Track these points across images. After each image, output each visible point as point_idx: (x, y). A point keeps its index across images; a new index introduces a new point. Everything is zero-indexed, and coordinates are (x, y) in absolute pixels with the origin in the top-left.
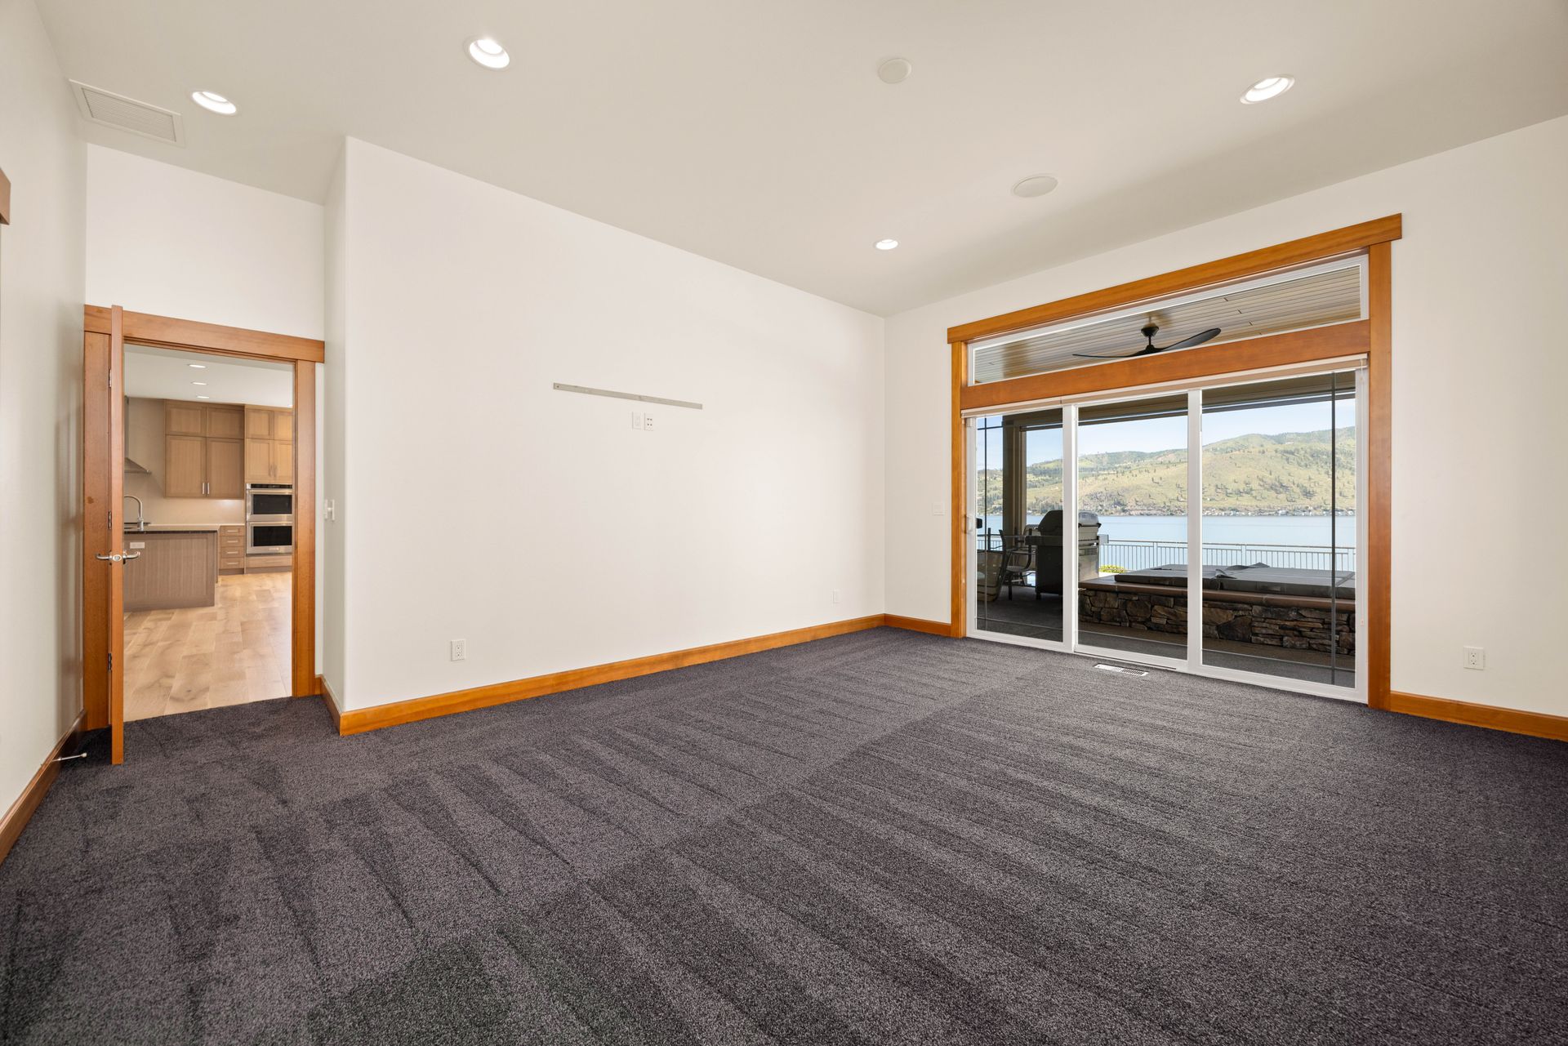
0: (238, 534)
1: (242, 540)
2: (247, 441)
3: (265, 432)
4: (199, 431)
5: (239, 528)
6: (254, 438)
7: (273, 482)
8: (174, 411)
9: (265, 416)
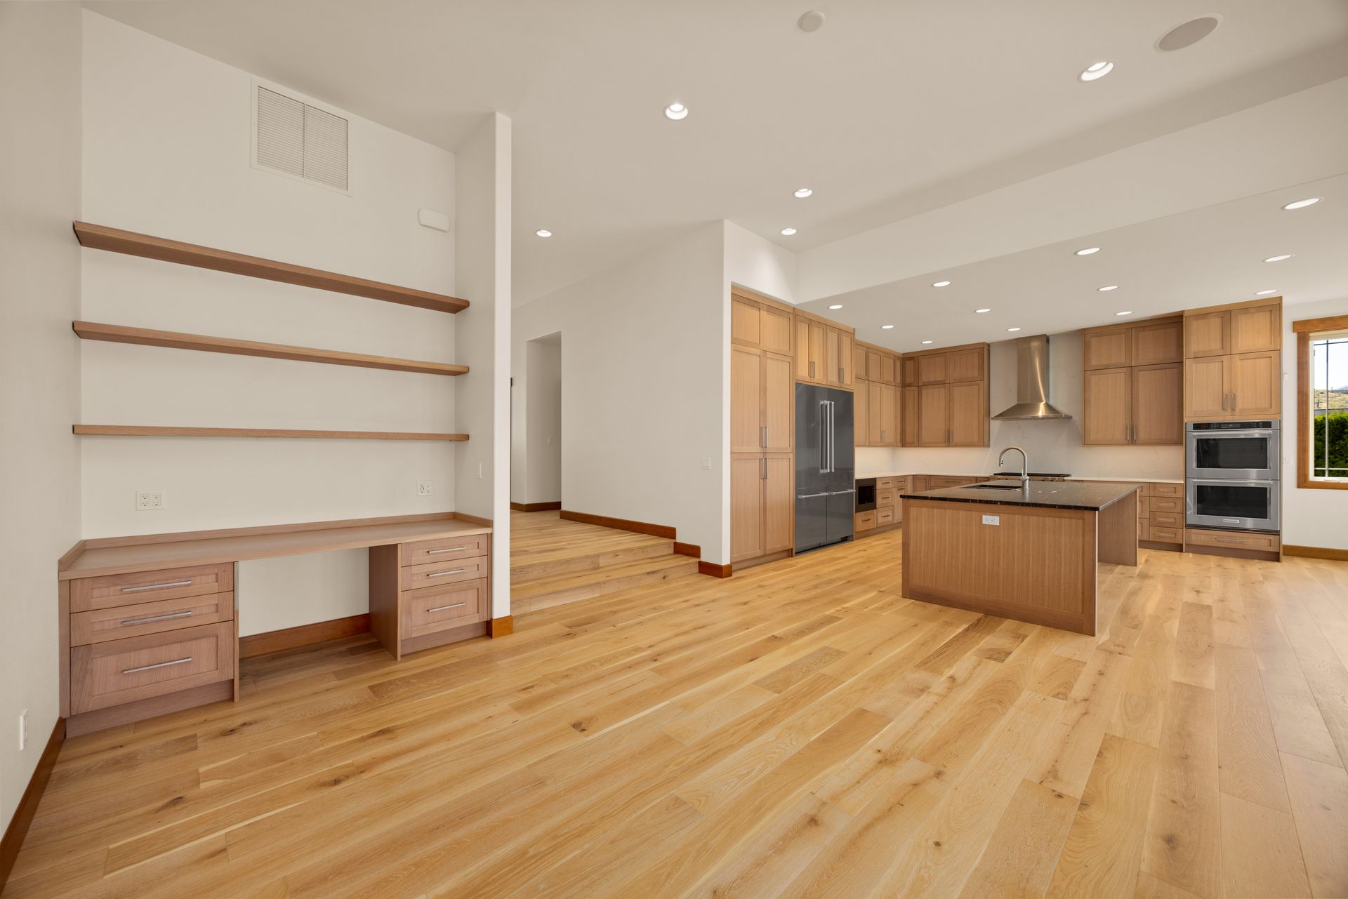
0: (1174, 495)
1: (1179, 503)
2: (1189, 365)
3: (1215, 345)
4: (1123, 360)
5: (1175, 486)
6: (1199, 357)
7: (1228, 418)
8: (1094, 341)
9: (1215, 322)
